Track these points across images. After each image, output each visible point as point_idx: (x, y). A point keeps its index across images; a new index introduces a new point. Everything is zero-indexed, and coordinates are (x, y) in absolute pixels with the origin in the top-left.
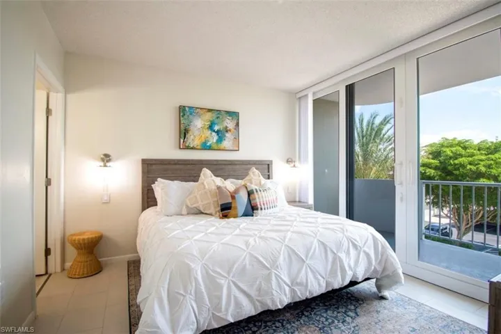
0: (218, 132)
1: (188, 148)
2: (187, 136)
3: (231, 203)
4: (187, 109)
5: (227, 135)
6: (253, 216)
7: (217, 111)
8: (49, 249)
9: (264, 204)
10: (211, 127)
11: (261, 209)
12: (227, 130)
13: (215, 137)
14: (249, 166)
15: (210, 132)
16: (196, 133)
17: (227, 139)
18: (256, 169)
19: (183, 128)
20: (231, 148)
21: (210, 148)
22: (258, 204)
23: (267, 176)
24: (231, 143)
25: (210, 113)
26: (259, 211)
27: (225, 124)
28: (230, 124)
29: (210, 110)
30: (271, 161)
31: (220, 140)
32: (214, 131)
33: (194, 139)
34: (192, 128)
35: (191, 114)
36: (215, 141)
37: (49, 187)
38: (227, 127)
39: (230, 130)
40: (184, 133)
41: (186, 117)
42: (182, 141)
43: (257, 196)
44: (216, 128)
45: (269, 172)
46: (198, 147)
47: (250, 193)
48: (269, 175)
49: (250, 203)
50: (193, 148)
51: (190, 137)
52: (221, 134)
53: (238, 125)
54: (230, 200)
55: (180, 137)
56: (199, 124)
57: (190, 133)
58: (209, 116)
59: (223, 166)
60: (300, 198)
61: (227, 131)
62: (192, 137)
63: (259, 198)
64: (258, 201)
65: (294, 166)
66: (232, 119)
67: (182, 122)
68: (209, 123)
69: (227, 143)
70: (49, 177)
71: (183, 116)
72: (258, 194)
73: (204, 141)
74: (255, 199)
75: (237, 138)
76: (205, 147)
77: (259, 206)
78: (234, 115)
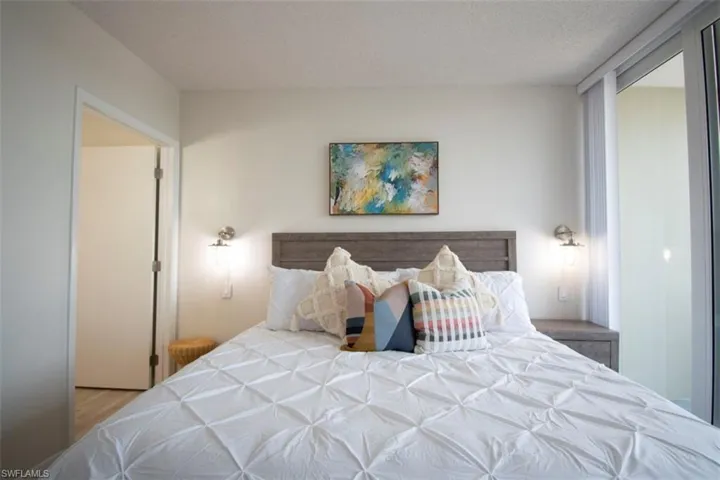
0: (395, 183)
1: (343, 213)
2: (341, 193)
3: (362, 320)
4: (341, 147)
5: (414, 186)
6: (412, 352)
7: (396, 143)
8: (157, 357)
9: (440, 328)
10: (383, 175)
11: (432, 339)
12: (414, 177)
13: (391, 192)
14: (438, 244)
15: (381, 183)
16: (357, 187)
17: (413, 195)
18: (452, 249)
19: (334, 180)
20: (423, 211)
21: (382, 212)
22: (426, 326)
23: (503, 265)
24: (423, 199)
25: (381, 150)
26: (427, 343)
27: (410, 166)
28: (420, 165)
29: (381, 145)
30: (513, 234)
31: (401, 195)
32: (389, 181)
33: (354, 198)
34: (348, 178)
35: (348, 155)
36: (390, 199)
37: (159, 273)
38: (413, 172)
39: (420, 177)
40: (336, 188)
41: (338, 161)
42: (333, 201)
43: (424, 309)
44: (393, 175)
45: (507, 255)
46: (360, 212)
47: (412, 302)
48: (507, 262)
49: (412, 321)
50: (351, 214)
51: (347, 194)
52: (402, 186)
53: (436, 165)
54: (361, 313)
55: (330, 196)
56: (361, 170)
57: (346, 188)
58: (379, 155)
59: (408, 245)
60: (589, 312)
61: (414, 180)
62: (350, 194)
63: (429, 313)
64: (425, 318)
65: (571, 243)
66: (425, 156)
67: (333, 170)
68: (379, 168)
69: (413, 202)
70: (159, 259)
71: (334, 161)
72: (428, 305)
73: (370, 199)
74: (421, 315)
75: (434, 192)
76: (374, 210)
77: (427, 331)
78: (429, 149)
